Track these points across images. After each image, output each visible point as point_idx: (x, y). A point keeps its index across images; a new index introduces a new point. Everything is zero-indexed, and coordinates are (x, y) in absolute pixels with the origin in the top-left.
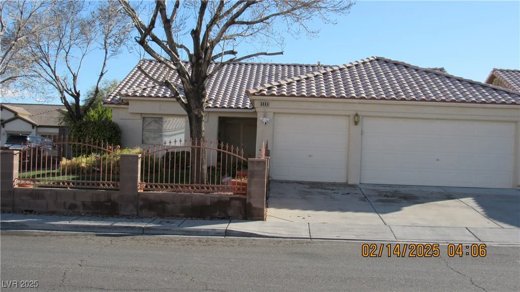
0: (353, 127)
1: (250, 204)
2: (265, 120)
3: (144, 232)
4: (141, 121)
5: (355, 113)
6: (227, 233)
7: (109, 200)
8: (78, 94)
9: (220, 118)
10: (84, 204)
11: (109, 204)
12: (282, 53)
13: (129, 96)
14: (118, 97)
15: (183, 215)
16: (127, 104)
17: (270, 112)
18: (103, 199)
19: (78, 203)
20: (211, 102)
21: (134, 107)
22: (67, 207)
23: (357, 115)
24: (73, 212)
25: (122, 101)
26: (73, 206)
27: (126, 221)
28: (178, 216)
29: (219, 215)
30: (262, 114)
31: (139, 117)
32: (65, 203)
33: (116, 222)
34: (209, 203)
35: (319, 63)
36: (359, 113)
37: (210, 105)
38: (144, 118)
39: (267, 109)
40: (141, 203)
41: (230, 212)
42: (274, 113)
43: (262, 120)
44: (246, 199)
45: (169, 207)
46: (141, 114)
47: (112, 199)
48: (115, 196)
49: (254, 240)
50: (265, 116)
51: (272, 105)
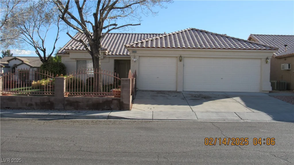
0: (179, 63)
1: (122, 102)
2: (134, 60)
3: (65, 117)
4: (76, 63)
5: (180, 55)
6: (109, 117)
7: (49, 101)
8: (45, 50)
9: (115, 60)
10: (36, 104)
11: (49, 103)
12: (140, 24)
13: (69, 50)
14: (64, 51)
15: (88, 108)
16: (69, 54)
17: (138, 56)
18: (46, 101)
19: (33, 103)
20: (111, 52)
21: (72, 55)
22: (27, 105)
23: (181, 56)
24: (31, 108)
25: (66, 53)
26: (31, 105)
27: (57, 112)
28: (86, 109)
29: (107, 108)
30: (133, 57)
31: (75, 60)
32: (26, 103)
33: (52, 113)
34: (101, 102)
35: (165, 32)
36: (182, 56)
37: (110, 54)
38: (77, 61)
39: (136, 55)
40: (66, 102)
41: (112, 106)
42: (139, 56)
43: (133, 60)
44: (120, 99)
45: (81, 104)
46: (76, 59)
47: (51, 100)
48: (52, 99)
49: (122, 121)
50: (134, 58)
51: (138, 52)
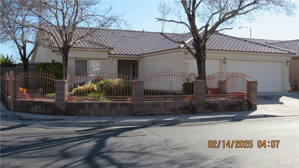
0: (223, 65)
1: (251, 103)
5: (225, 58)
7: (192, 105)
10: (180, 109)
11: (191, 107)
12: (232, 28)
15: (224, 110)
17: (188, 57)
18: (188, 105)
19: (177, 108)
22: (171, 110)
23: (225, 59)
24: (175, 113)
26: (174, 110)
28: (222, 111)
29: (239, 109)
31: (74, 60)
32: (170, 108)
34: (234, 103)
35: (144, 30)
38: (76, 61)
40: (206, 105)
41: (243, 107)
44: (249, 100)
45: (218, 106)
46: (74, 58)
47: (193, 104)
48: (194, 103)
51: (189, 53)
